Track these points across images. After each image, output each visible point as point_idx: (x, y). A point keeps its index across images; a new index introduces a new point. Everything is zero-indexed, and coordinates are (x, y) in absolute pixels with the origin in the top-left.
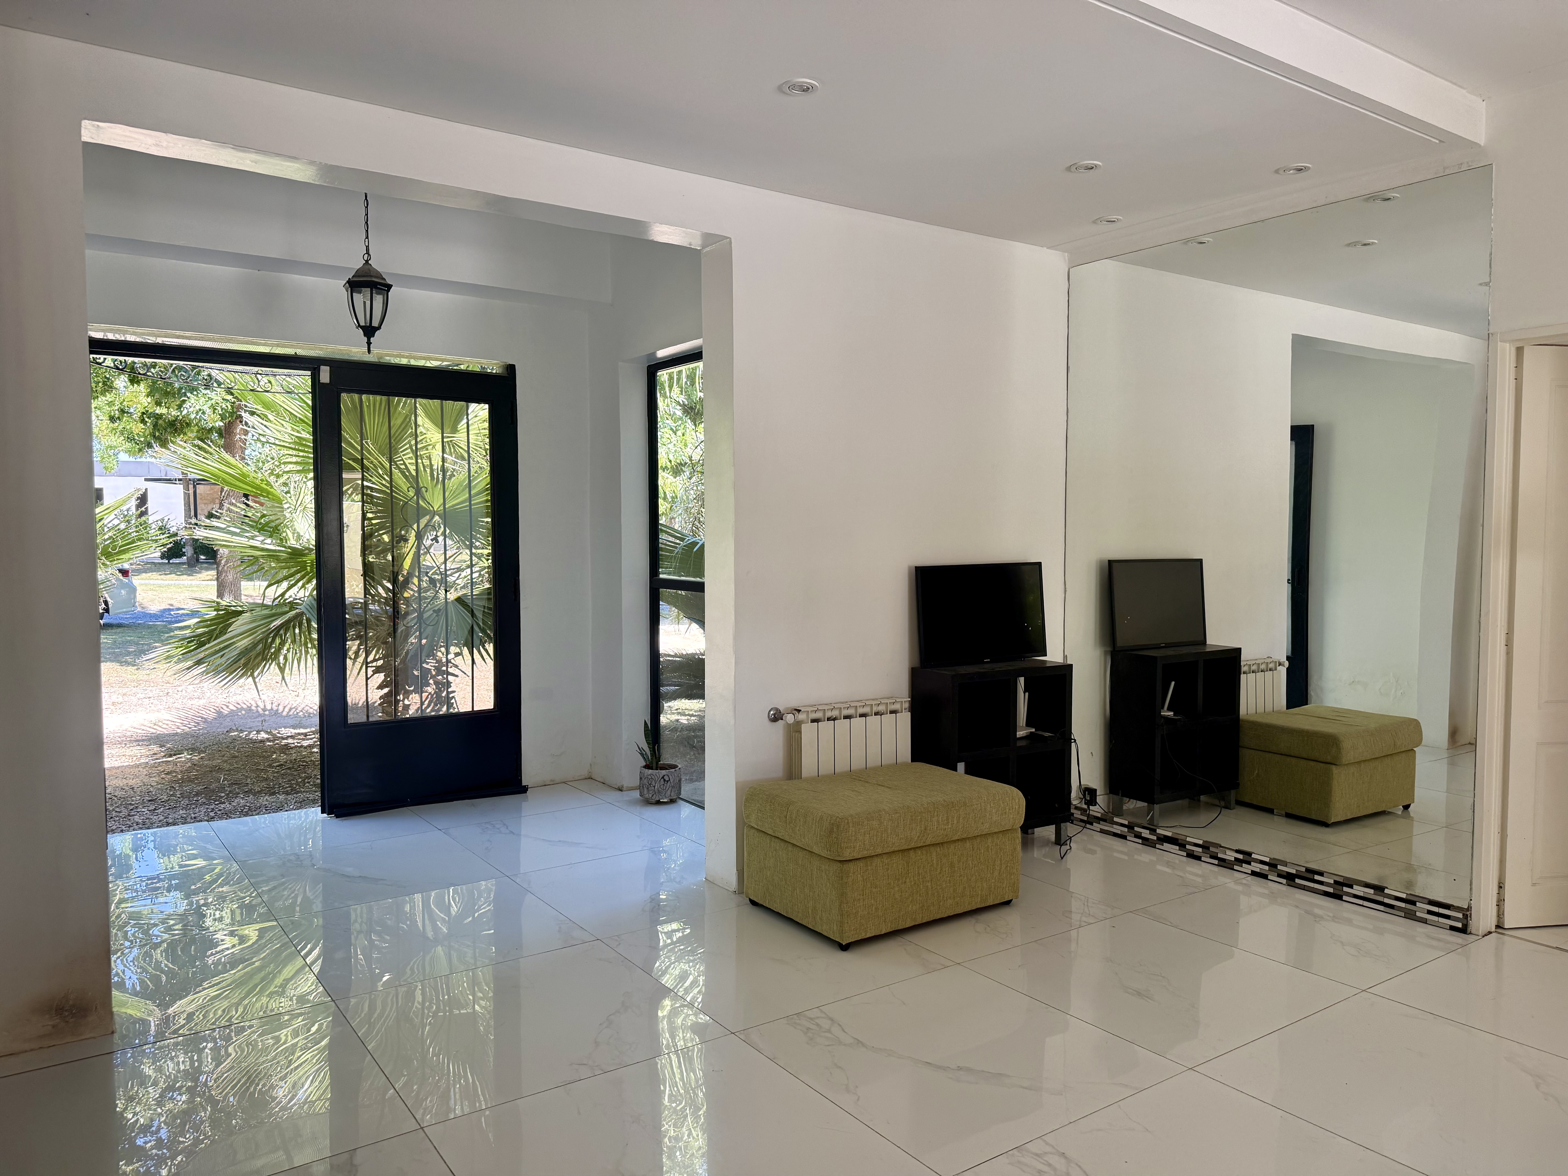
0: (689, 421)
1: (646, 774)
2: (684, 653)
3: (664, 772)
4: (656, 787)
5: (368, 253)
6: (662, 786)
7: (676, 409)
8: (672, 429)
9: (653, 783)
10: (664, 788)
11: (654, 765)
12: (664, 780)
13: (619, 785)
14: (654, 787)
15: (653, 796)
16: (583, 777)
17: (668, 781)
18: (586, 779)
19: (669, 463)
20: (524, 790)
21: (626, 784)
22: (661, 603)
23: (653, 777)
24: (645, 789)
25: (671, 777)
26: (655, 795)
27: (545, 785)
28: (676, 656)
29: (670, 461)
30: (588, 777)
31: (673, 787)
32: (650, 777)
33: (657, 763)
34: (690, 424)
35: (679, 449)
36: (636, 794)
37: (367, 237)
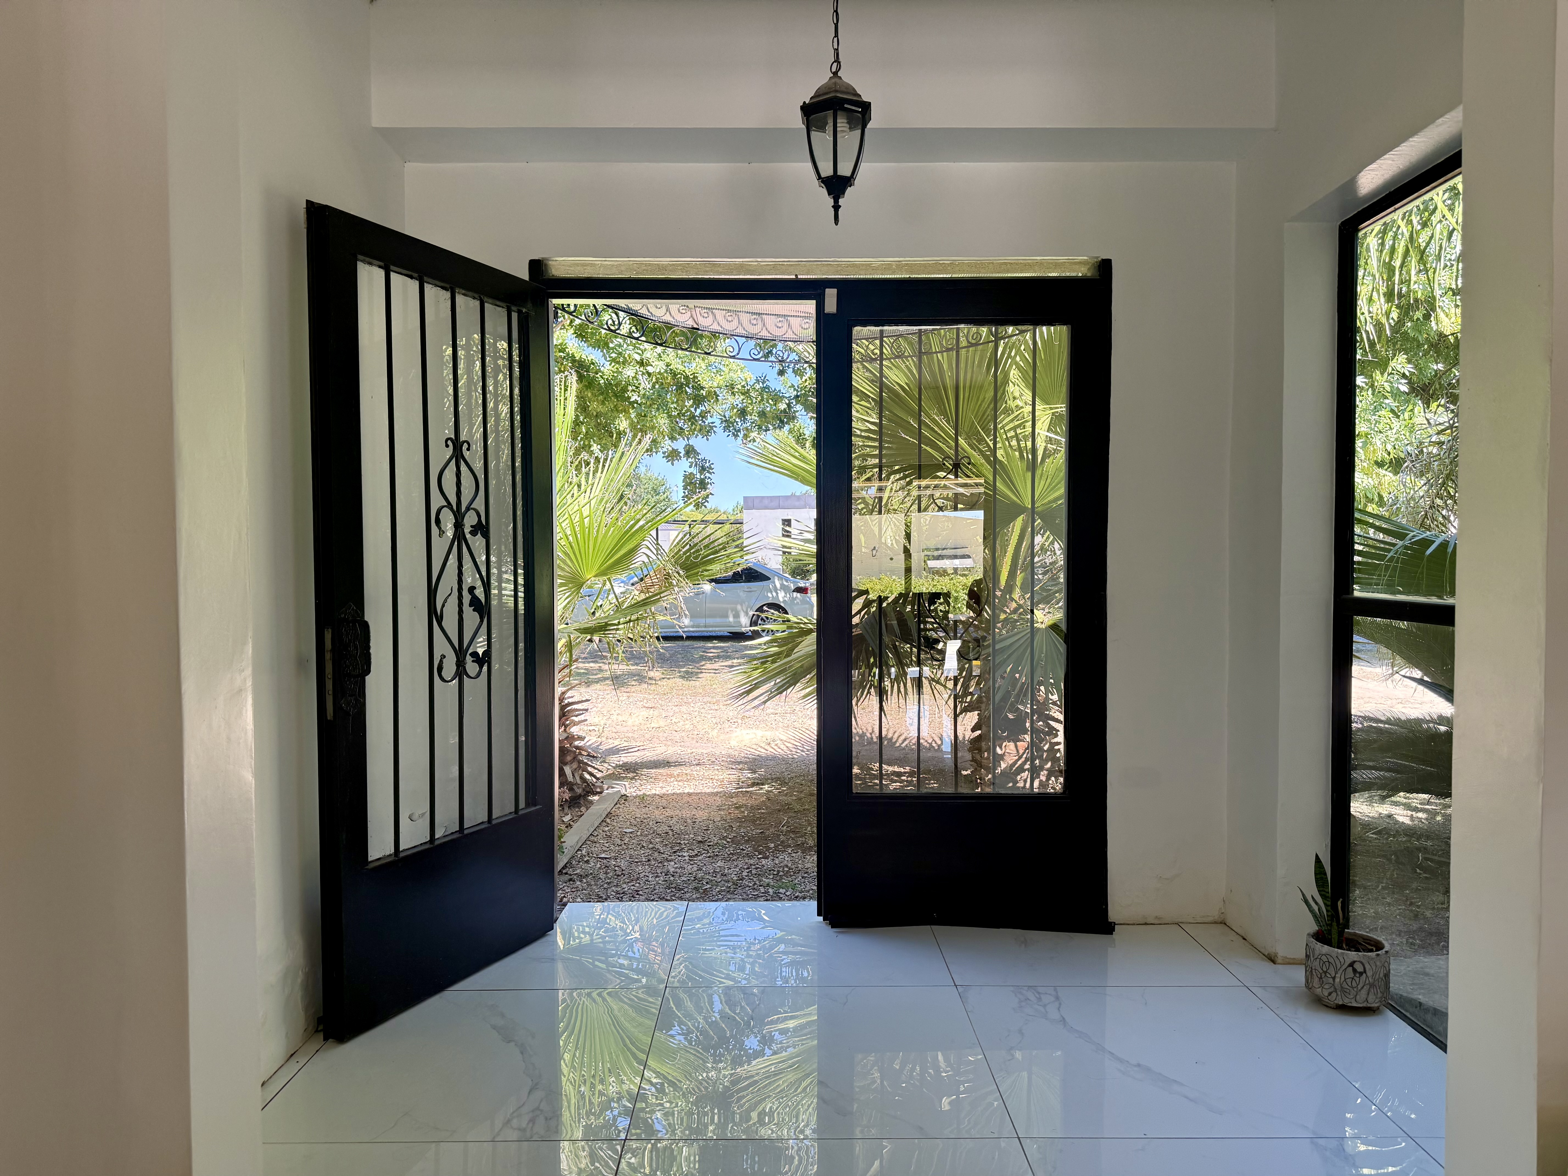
0: (1420, 402)
1: (1317, 953)
2: (1403, 718)
3: (1353, 955)
4: (1337, 980)
5: (837, 60)
6: (1349, 981)
7: (1401, 383)
8: (1392, 411)
9: (1332, 972)
10: (1354, 984)
11: (1335, 936)
12: (1355, 971)
13: (1270, 950)
14: (1334, 978)
15: (1330, 994)
16: (1210, 919)
17: (1361, 974)
18: (1216, 923)
19: (1386, 456)
20: (1106, 928)
21: (1282, 951)
22: (1356, 638)
23: (1331, 960)
24: (1316, 980)
25: (1367, 967)
26: (1334, 995)
27: (1146, 924)
28: (1388, 721)
29: (1389, 454)
30: (1220, 920)
31: (1372, 985)
32: (1324, 958)
33: (1341, 933)
34: (1419, 407)
35: (1402, 436)
36: (1299, 975)
37: (836, 35)
